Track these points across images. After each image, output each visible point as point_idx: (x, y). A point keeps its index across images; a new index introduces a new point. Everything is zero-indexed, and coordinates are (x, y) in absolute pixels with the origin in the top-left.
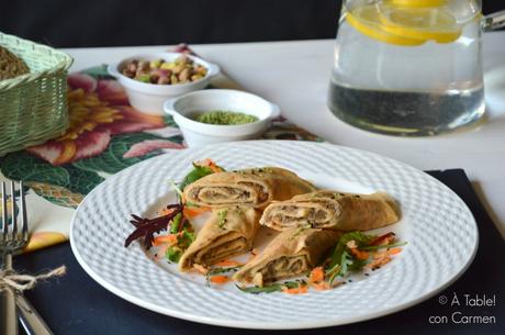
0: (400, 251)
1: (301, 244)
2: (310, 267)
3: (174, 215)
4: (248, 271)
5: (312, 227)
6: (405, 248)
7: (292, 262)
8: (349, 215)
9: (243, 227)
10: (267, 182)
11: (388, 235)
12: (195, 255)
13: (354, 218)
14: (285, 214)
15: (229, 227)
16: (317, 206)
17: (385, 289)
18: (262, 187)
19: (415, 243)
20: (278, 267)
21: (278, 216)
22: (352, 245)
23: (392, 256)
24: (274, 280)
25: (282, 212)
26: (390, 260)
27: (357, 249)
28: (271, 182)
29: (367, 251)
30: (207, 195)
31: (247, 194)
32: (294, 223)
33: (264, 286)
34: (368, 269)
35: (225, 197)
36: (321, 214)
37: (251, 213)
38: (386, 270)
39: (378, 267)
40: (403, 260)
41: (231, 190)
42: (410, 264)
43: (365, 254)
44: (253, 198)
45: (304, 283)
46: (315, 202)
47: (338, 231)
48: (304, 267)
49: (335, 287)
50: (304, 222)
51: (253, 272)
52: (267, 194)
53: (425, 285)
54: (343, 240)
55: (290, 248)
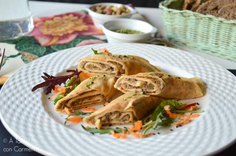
0: (198, 116)
1: (130, 105)
2: (135, 119)
3: (72, 76)
4: (93, 117)
5: (144, 93)
6: (202, 114)
7: (123, 115)
8: (170, 89)
9: (102, 88)
10: (125, 63)
11: (194, 105)
12: (67, 101)
13: (173, 91)
14: (129, 83)
15: (93, 87)
16: (149, 81)
17: (178, 144)
18: (122, 66)
19: (209, 112)
20: (113, 117)
21: (125, 84)
22: (167, 108)
23: (191, 119)
24: (111, 125)
25: (127, 82)
26: (190, 121)
27: (170, 111)
28: (128, 64)
29: (177, 113)
30: (89, 66)
31: (112, 68)
32: (134, 90)
33: (101, 129)
34: (174, 126)
35: (100, 69)
36: (151, 86)
37: (111, 80)
38: (184, 129)
39: (180, 125)
40: (198, 123)
41: (103, 65)
42: (202, 127)
43: (174, 115)
44: (115, 72)
45: (126, 131)
46: (148, 78)
47: (161, 98)
48: (131, 119)
49: (147, 136)
50: (139, 90)
51: (96, 118)
52: (124, 70)
53: (207, 146)
54: (162, 104)
55: (122, 106)
